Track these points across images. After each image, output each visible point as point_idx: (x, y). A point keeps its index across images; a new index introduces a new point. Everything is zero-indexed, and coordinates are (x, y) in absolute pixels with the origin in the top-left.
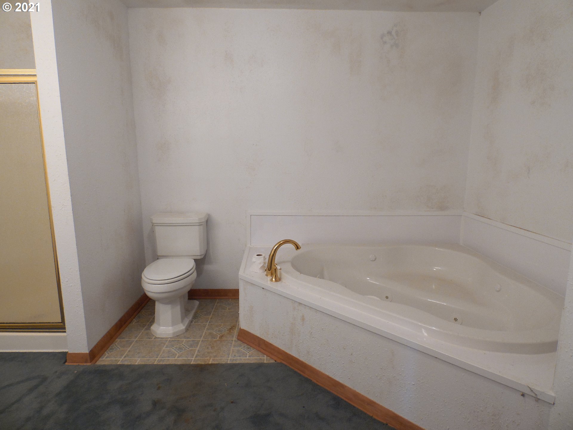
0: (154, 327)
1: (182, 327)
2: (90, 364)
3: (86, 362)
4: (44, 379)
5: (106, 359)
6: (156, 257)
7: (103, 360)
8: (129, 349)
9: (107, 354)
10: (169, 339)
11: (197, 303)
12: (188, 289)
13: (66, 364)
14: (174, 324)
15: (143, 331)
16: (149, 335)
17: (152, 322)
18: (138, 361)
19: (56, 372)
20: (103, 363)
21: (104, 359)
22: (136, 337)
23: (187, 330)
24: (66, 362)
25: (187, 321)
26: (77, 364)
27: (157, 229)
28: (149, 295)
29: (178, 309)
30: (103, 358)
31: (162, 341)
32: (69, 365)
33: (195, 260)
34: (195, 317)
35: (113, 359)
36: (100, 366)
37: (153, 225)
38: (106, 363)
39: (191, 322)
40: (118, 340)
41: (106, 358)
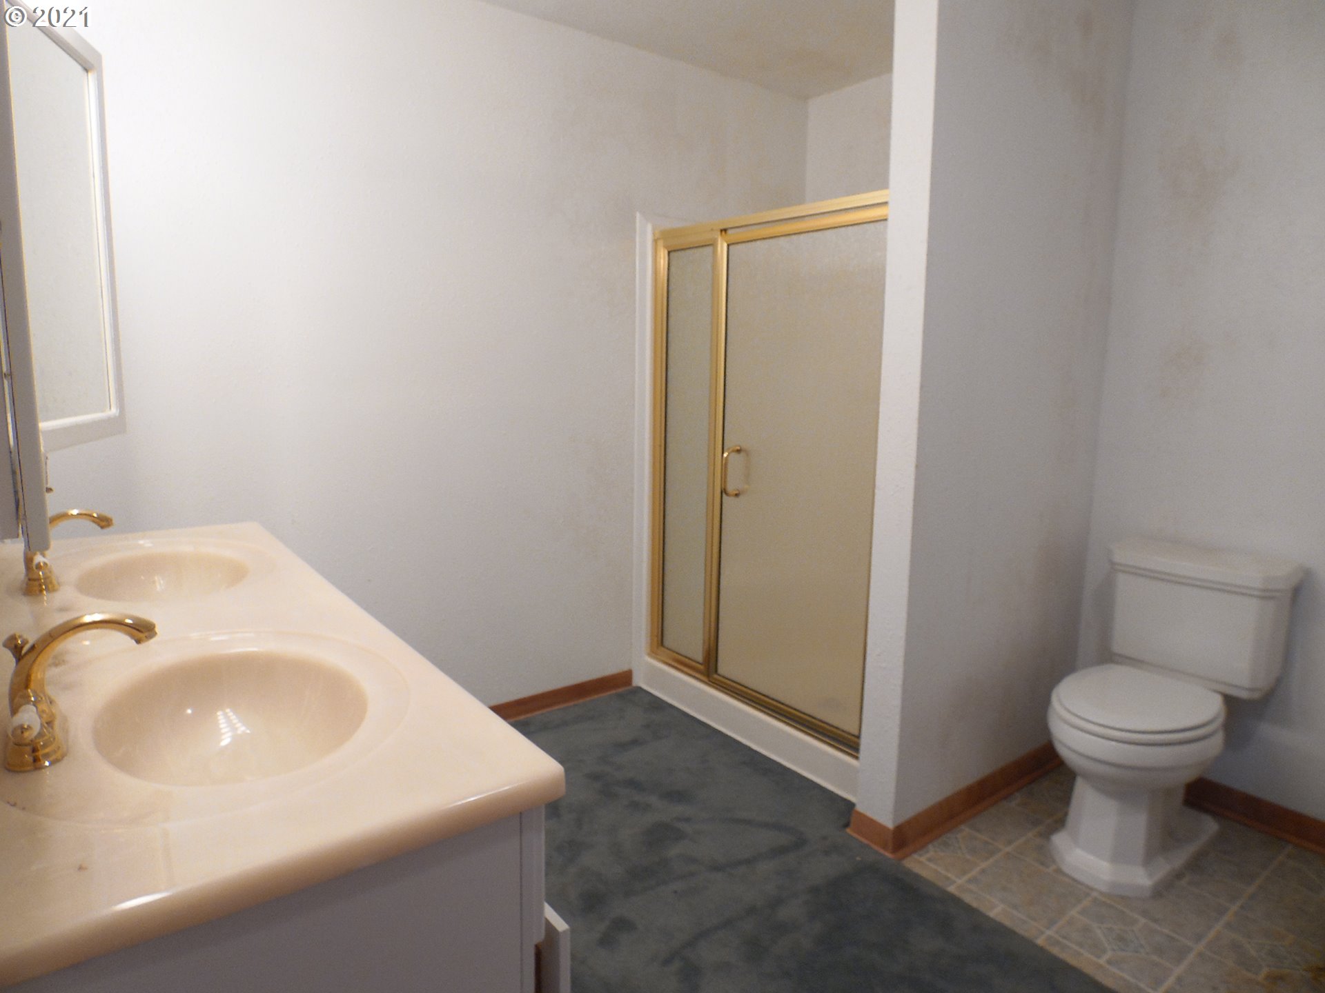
0: (1060, 840)
1: (1141, 878)
2: (888, 855)
3: (885, 847)
4: (800, 842)
5: (928, 863)
6: (1107, 656)
7: (920, 862)
8: (984, 865)
9: (932, 851)
10: (1094, 894)
11: (1210, 826)
12: (1189, 776)
13: (848, 830)
14: (1118, 857)
15: (1030, 835)
16: (1045, 855)
17: (1060, 823)
18: (997, 909)
19: (825, 838)
20: (917, 869)
21: (923, 859)
22: (1010, 843)
23: (1160, 891)
24: (847, 825)
25: (1163, 868)
26: (865, 841)
27: (1121, 579)
28: (1063, 752)
29: (1139, 823)
30: (921, 855)
31: (1074, 890)
32: (852, 837)
33: (1229, 701)
34: (1195, 865)
35: (939, 869)
36: (909, 873)
37: (1114, 568)
38: (924, 873)
39: (1178, 875)
40: (965, 830)
41: (930, 860)
